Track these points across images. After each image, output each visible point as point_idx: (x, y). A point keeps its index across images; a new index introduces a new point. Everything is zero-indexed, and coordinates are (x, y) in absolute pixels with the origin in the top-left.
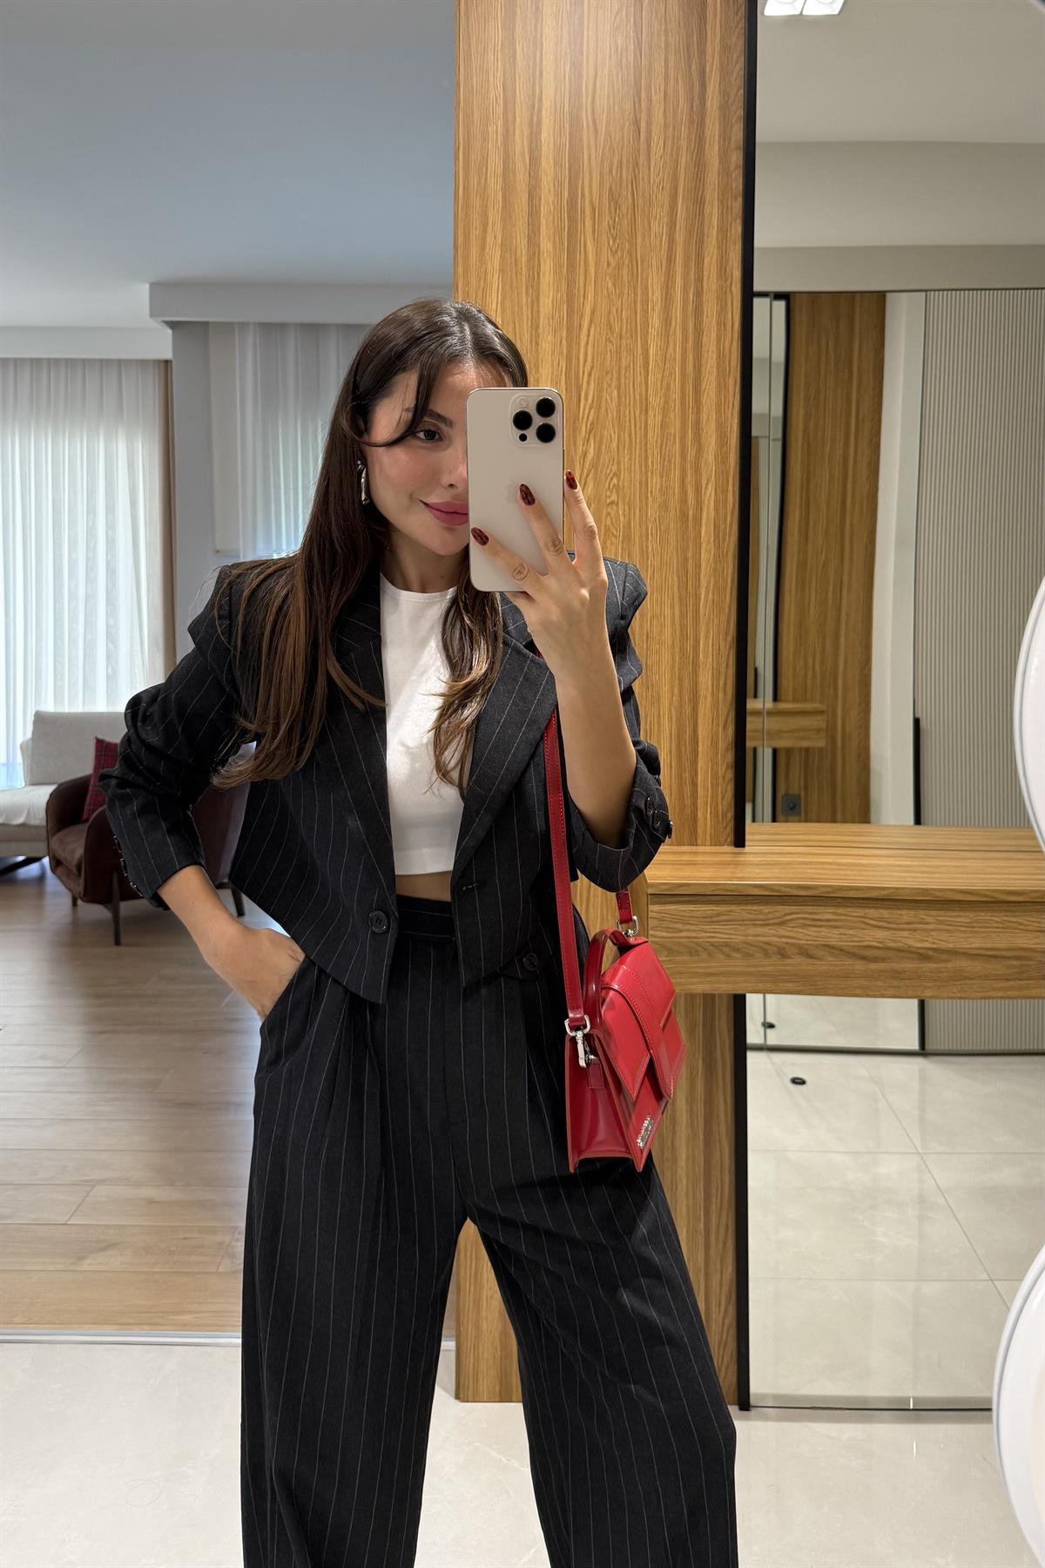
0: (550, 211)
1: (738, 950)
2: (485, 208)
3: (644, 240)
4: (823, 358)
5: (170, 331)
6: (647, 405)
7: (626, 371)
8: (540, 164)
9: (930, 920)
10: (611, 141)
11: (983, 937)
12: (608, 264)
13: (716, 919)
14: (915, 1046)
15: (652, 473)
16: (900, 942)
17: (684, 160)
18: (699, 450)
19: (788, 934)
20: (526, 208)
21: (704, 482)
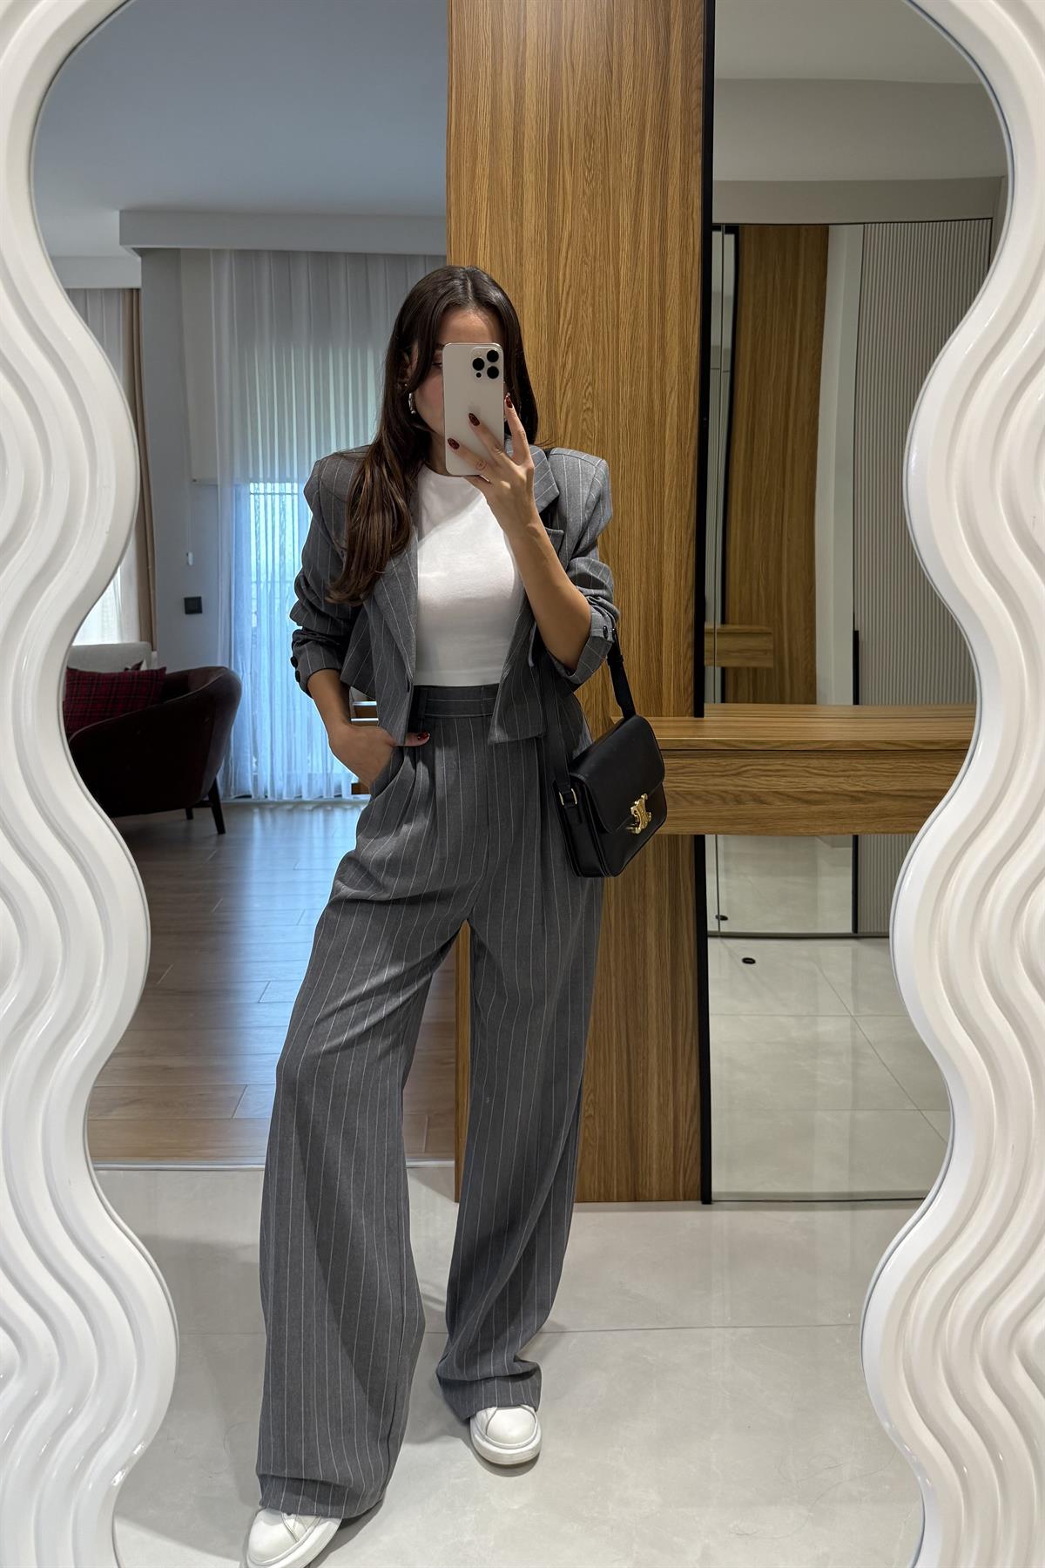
0: (533, 145)
1: (698, 798)
2: (475, 143)
3: (615, 171)
4: (770, 290)
5: (139, 259)
6: (618, 320)
7: (600, 290)
8: (524, 102)
9: (861, 767)
10: (587, 81)
11: (903, 781)
12: (584, 193)
13: (681, 771)
14: (848, 929)
15: (623, 383)
16: (836, 787)
17: (650, 100)
18: (664, 362)
19: (746, 783)
20: (510, 142)
21: (668, 390)
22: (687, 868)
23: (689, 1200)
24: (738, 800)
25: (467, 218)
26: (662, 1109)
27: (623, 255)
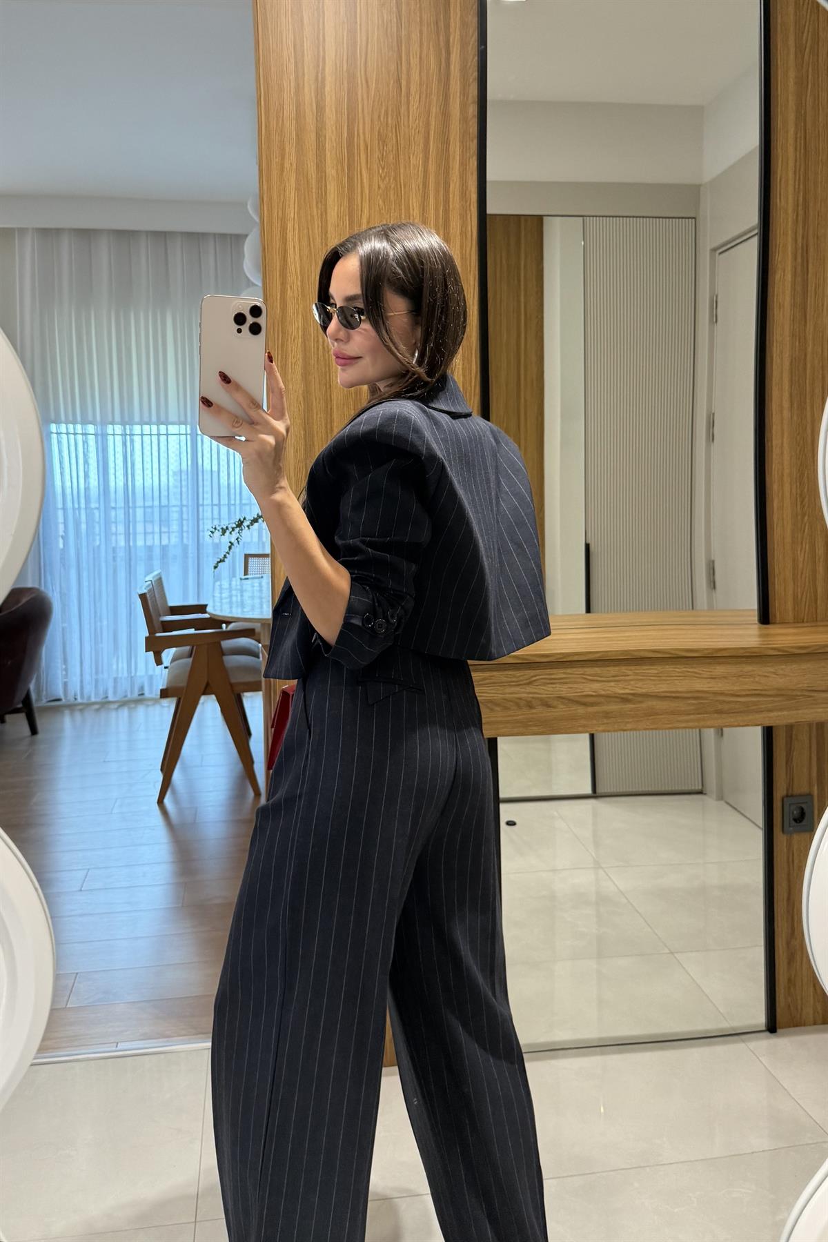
0: (333, 147)
1: (498, 705)
2: (282, 142)
3: (405, 170)
8: (325, 111)
9: (630, 673)
10: (379, 94)
11: (668, 684)
12: (379, 187)
16: (608, 690)
17: (434, 110)
19: (535, 690)
20: (314, 143)
24: (530, 706)
25: (278, 205)
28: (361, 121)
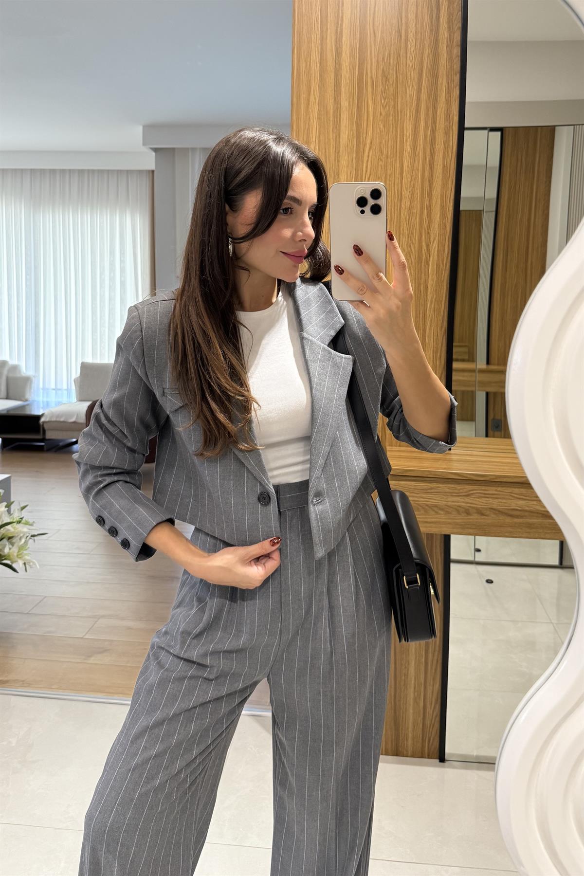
0: (347, 83)
1: (442, 509)
2: (309, 81)
3: (402, 99)
4: (519, 164)
5: (154, 155)
6: (401, 196)
7: (390, 177)
8: (342, 56)
10: (384, 42)
12: (381, 114)
13: (429, 491)
14: (556, 562)
15: (403, 235)
16: (532, 507)
17: (427, 52)
18: (430, 222)
19: (471, 501)
20: (333, 81)
21: (432, 240)
22: (438, 547)
23: (431, 758)
25: (304, 131)
26: (416, 700)
27: (406, 154)
28: (369, 62)
